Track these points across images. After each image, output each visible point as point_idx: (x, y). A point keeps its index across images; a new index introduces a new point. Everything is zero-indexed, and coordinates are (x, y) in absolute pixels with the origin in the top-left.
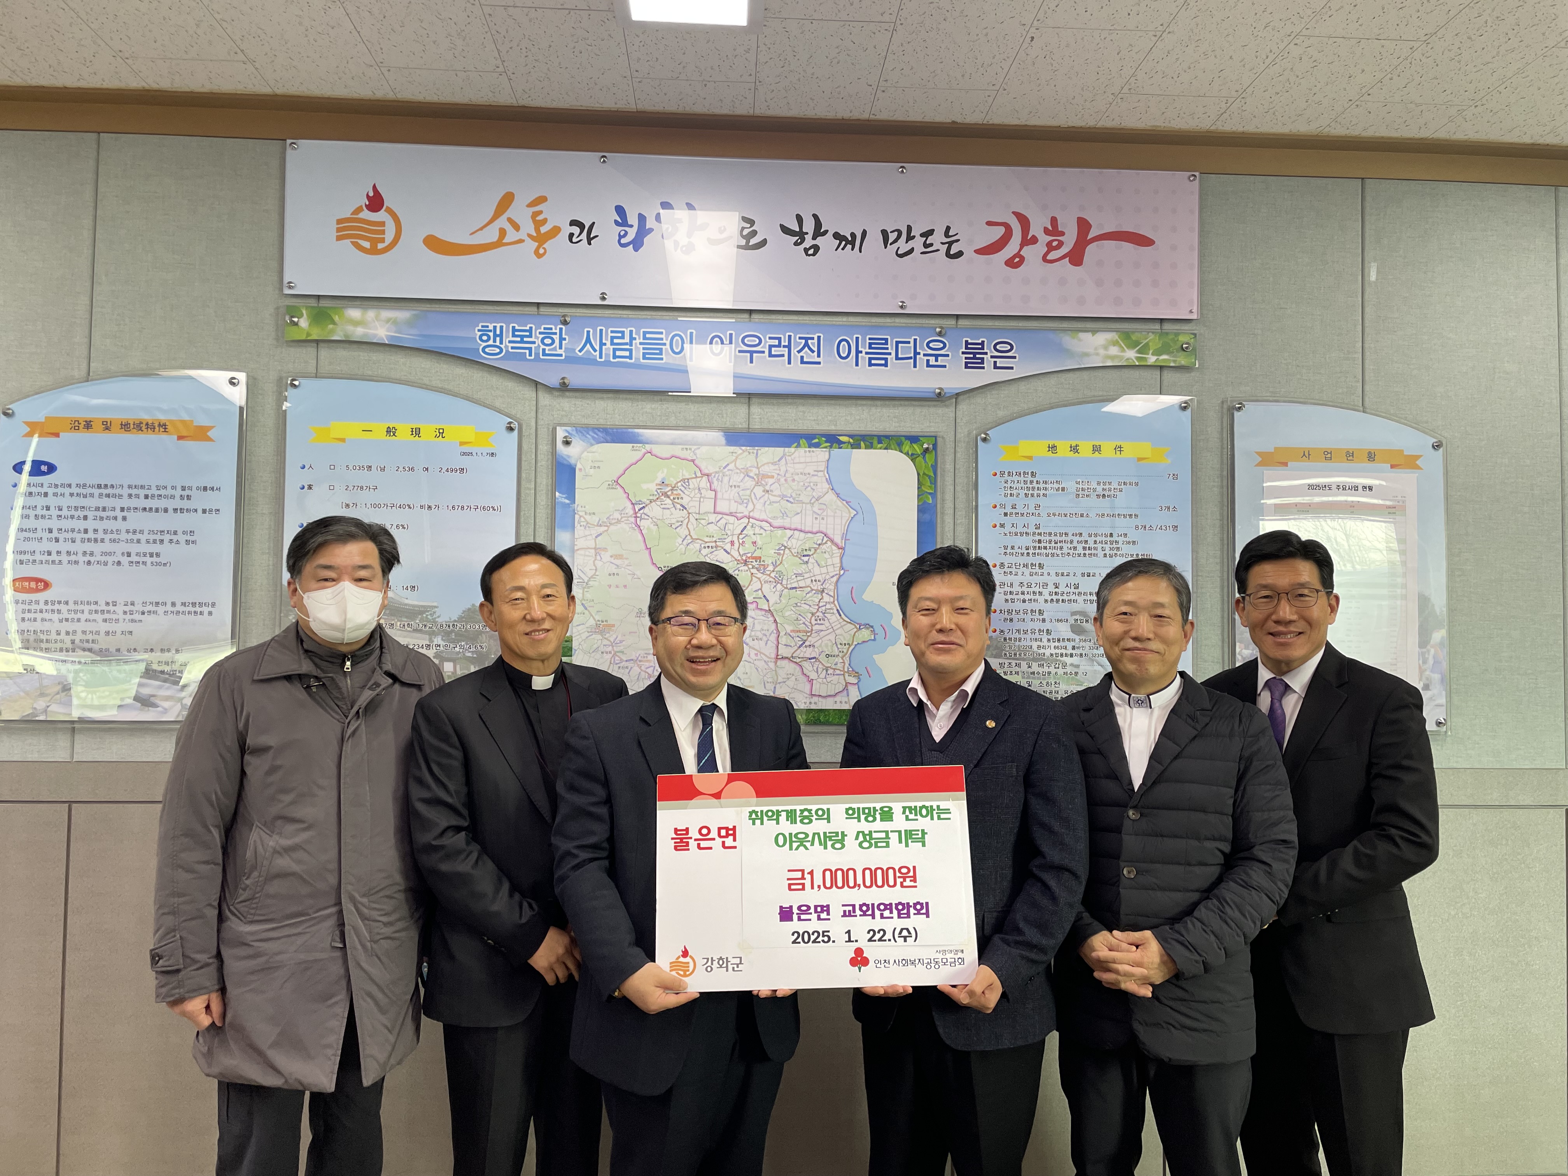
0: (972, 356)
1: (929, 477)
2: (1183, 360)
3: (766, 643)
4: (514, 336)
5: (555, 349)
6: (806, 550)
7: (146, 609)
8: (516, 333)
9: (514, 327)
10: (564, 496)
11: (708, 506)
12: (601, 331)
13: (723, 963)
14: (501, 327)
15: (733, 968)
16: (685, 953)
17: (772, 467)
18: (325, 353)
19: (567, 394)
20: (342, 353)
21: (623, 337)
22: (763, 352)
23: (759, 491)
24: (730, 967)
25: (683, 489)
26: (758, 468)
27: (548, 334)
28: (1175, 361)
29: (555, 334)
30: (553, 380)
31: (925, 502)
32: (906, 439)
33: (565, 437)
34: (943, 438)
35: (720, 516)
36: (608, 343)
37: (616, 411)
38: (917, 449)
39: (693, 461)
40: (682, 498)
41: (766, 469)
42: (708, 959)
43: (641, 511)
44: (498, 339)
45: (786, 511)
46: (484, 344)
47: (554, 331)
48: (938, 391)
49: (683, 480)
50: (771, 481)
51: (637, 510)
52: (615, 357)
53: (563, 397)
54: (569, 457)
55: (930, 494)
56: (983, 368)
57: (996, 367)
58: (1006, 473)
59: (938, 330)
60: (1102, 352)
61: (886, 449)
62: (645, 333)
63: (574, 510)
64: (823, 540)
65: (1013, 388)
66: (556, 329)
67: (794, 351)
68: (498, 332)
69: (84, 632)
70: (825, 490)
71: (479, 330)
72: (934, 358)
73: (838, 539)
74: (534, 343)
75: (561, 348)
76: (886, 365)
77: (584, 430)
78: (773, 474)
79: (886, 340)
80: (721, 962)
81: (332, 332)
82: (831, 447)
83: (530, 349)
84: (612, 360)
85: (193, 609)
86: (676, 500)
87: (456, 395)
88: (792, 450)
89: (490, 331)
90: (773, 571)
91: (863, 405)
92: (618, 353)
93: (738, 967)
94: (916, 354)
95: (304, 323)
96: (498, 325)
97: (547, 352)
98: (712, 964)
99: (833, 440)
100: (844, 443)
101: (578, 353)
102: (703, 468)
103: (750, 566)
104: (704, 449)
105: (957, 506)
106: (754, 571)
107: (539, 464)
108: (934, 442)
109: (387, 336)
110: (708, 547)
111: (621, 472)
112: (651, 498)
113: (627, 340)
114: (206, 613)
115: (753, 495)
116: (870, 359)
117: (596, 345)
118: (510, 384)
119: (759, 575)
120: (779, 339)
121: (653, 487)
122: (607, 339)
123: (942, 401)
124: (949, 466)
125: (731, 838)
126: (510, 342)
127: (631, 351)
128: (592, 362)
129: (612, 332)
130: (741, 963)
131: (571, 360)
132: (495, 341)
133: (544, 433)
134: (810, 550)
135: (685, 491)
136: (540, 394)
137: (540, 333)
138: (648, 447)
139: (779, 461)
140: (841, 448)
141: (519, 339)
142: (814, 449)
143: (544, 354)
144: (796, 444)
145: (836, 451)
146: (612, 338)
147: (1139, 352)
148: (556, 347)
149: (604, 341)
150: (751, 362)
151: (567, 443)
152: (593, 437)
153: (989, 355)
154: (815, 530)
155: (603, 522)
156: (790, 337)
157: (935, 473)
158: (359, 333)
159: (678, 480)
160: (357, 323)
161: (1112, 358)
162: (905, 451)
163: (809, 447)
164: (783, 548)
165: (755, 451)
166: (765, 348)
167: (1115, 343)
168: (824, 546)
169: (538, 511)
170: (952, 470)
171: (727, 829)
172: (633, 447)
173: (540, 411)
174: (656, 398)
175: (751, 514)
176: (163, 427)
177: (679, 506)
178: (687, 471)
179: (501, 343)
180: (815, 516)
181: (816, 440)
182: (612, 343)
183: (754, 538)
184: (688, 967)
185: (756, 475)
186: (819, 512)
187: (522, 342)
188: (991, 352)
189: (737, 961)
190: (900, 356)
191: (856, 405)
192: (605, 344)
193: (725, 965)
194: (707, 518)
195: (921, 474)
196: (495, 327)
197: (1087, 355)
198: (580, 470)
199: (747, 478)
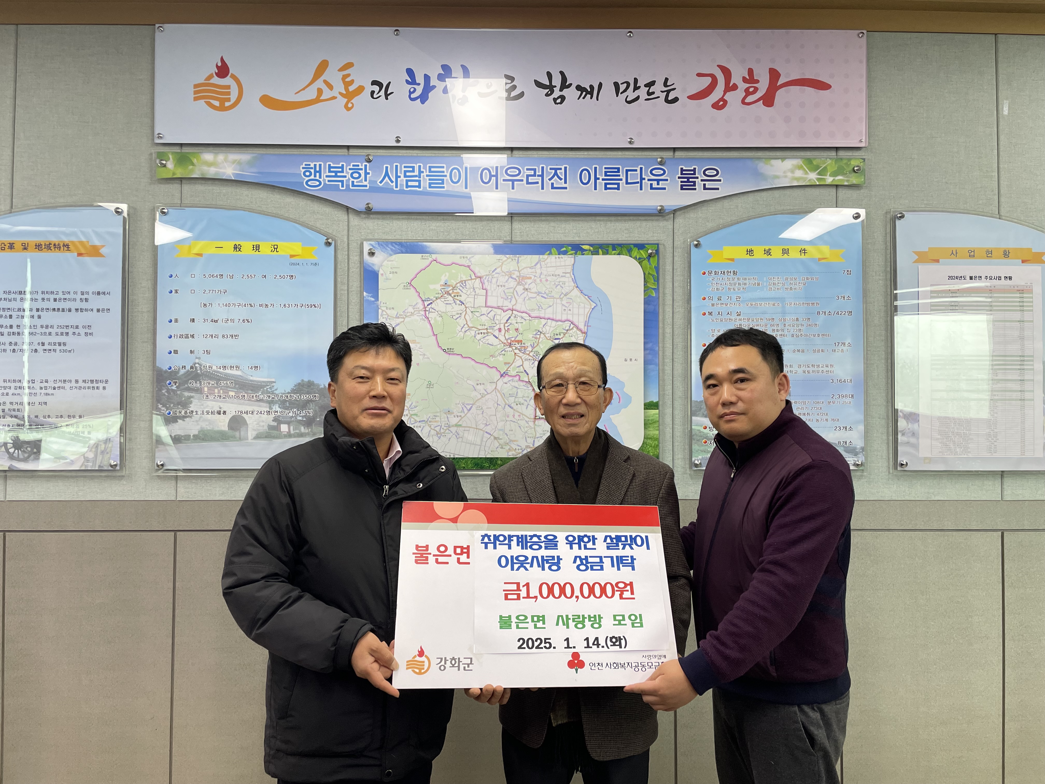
0: (686, 180)
1: (653, 276)
2: (854, 180)
3: (527, 407)
4: (330, 171)
5: (361, 181)
6: (557, 334)
7: (56, 386)
8: (332, 170)
9: (329, 165)
10: (370, 295)
11: (481, 301)
12: (397, 166)
13: (455, 663)
14: (320, 165)
15: (464, 667)
16: (421, 653)
17: (530, 270)
18: (187, 188)
19: (371, 216)
20: (200, 187)
21: (413, 171)
22: (522, 180)
23: (520, 289)
24: (462, 667)
25: (461, 288)
26: (519, 271)
27: (356, 170)
28: (848, 181)
29: (362, 169)
30: (361, 206)
31: (650, 296)
32: (634, 247)
33: (370, 249)
34: (664, 245)
35: (490, 309)
36: (402, 176)
37: (409, 229)
38: (643, 254)
39: (469, 267)
40: (461, 296)
41: (525, 272)
42: (442, 659)
43: (429, 306)
44: (318, 174)
45: (541, 304)
46: (307, 179)
47: (360, 167)
48: (659, 208)
49: (461, 282)
50: (529, 281)
51: (426, 305)
52: (407, 186)
53: (367, 218)
54: (373, 264)
55: (654, 289)
56: (695, 189)
57: (705, 188)
58: (713, 272)
59: (659, 160)
60: (789, 174)
61: (619, 254)
62: (430, 167)
63: (378, 306)
64: (570, 327)
65: (719, 205)
66: (362, 166)
67: (546, 179)
68: (318, 169)
69: (11, 403)
70: (571, 288)
71: (303, 168)
72: (656, 182)
73: (582, 326)
74: (345, 177)
75: (366, 180)
76: (618, 189)
77: (384, 244)
78: (531, 276)
79: (618, 169)
80: (453, 662)
81: (192, 171)
82: (576, 254)
83: (342, 182)
84: (405, 189)
85: (91, 385)
86: (456, 297)
87: (287, 219)
88: (545, 256)
89: (312, 168)
90: (532, 351)
91: (600, 220)
92: (410, 184)
93: (468, 667)
94: (642, 179)
95: (170, 165)
96: (318, 164)
97: (355, 184)
98: (445, 663)
99: (577, 248)
100: (586, 250)
101: (379, 184)
102: (476, 272)
103: (514, 348)
104: (477, 257)
105: (675, 298)
106: (517, 351)
107: (351, 271)
108: (656, 249)
109: (234, 174)
110: (481, 333)
111: (413, 276)
112: (437, 296)
113: (416, 173)
114: (101, 388)
115: (515, 292)
116: (606, 184)
117: (393, 177)
118: (327, 209)
119: (521, 354)
120: (535, 170)
121: (438, 287)
122: (401, 173)
123: (663, 216)
124: (669, 268)
125: (465, 555)
126: (327, 176)
127: (419, 181)
128: (391, 191)
129: (405, 167)
130: (471, 663)
131: (374, 189)
132: (315, 176)
133: (354, 246)
134: (560, 334)
135: (463, 290)
136: (351, 216)
137: (350, 169)
138: (434, 256)
139: (535, 265)
140: (583, 254)
141: (333, 174)
142: (563, 256)
143: (353, 185)
144: (548, 252)
145: (580, 257)
146: (405, 172)
147: (819, 174)
148: (362, 179)
149: (399, 175)
150: (513, 188)
151: (372, 254)
152: (391, 249)
153: (700, 179)
154: (563, 319)
155: (400, 315)
156: (543, 168)
157: (658, 272)
158: (211, 172)
159: (458, 282)
160: (210, 164)
161: (798, 179)
162: (634, 256)
163: (559, 254)
164: (539, 333)
165: (517, 258)
166: (524, 177)
167: (800, 167)
168: (571, 331)
169: (350, 307)
170: (671, 270)
171: (462, 548)
172: (422, 256)
173: (351, 230)
174: (439, 218)
175: (514, 308)
176: (67, 246)
177: (458, 302)
178: (463, 274)
179: (320, 177)
180: (564, 308)
181: (564, 249)
182: (405, 176)
183: (517, 326)
184: (424, 665)
185: (517, 276)
186: (567, 305)
187: (336, 176)
188: (701, 176)
189: (468, 661)
190: (629, 181)
191: (595, 220)
192: (400, 177)
193: (457, 665)
194: (480, 311)
195: (647, 273)
196: (315, 165)
197: (777, 177)
198: (382, 275)
199: (510, 279)
